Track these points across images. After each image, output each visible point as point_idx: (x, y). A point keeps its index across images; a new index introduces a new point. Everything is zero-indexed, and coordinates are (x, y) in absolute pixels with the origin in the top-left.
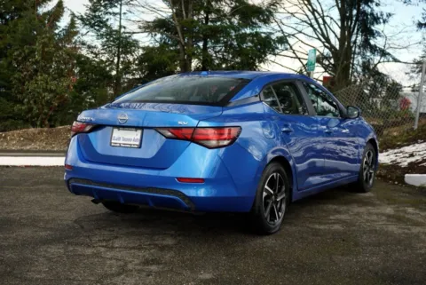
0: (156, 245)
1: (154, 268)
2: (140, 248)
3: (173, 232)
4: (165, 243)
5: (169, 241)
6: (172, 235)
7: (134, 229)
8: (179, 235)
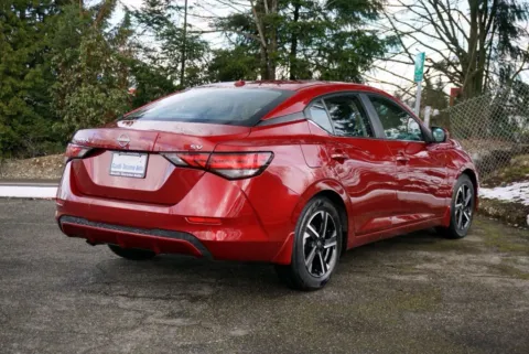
0: (189, 295)
1: (178, 321)
2: (167, 298)
3: (213, 280)
4: (200, 292)
5: (206, 291)
6: (211, 284)
7: (166, 276)
8: (220, 284)
